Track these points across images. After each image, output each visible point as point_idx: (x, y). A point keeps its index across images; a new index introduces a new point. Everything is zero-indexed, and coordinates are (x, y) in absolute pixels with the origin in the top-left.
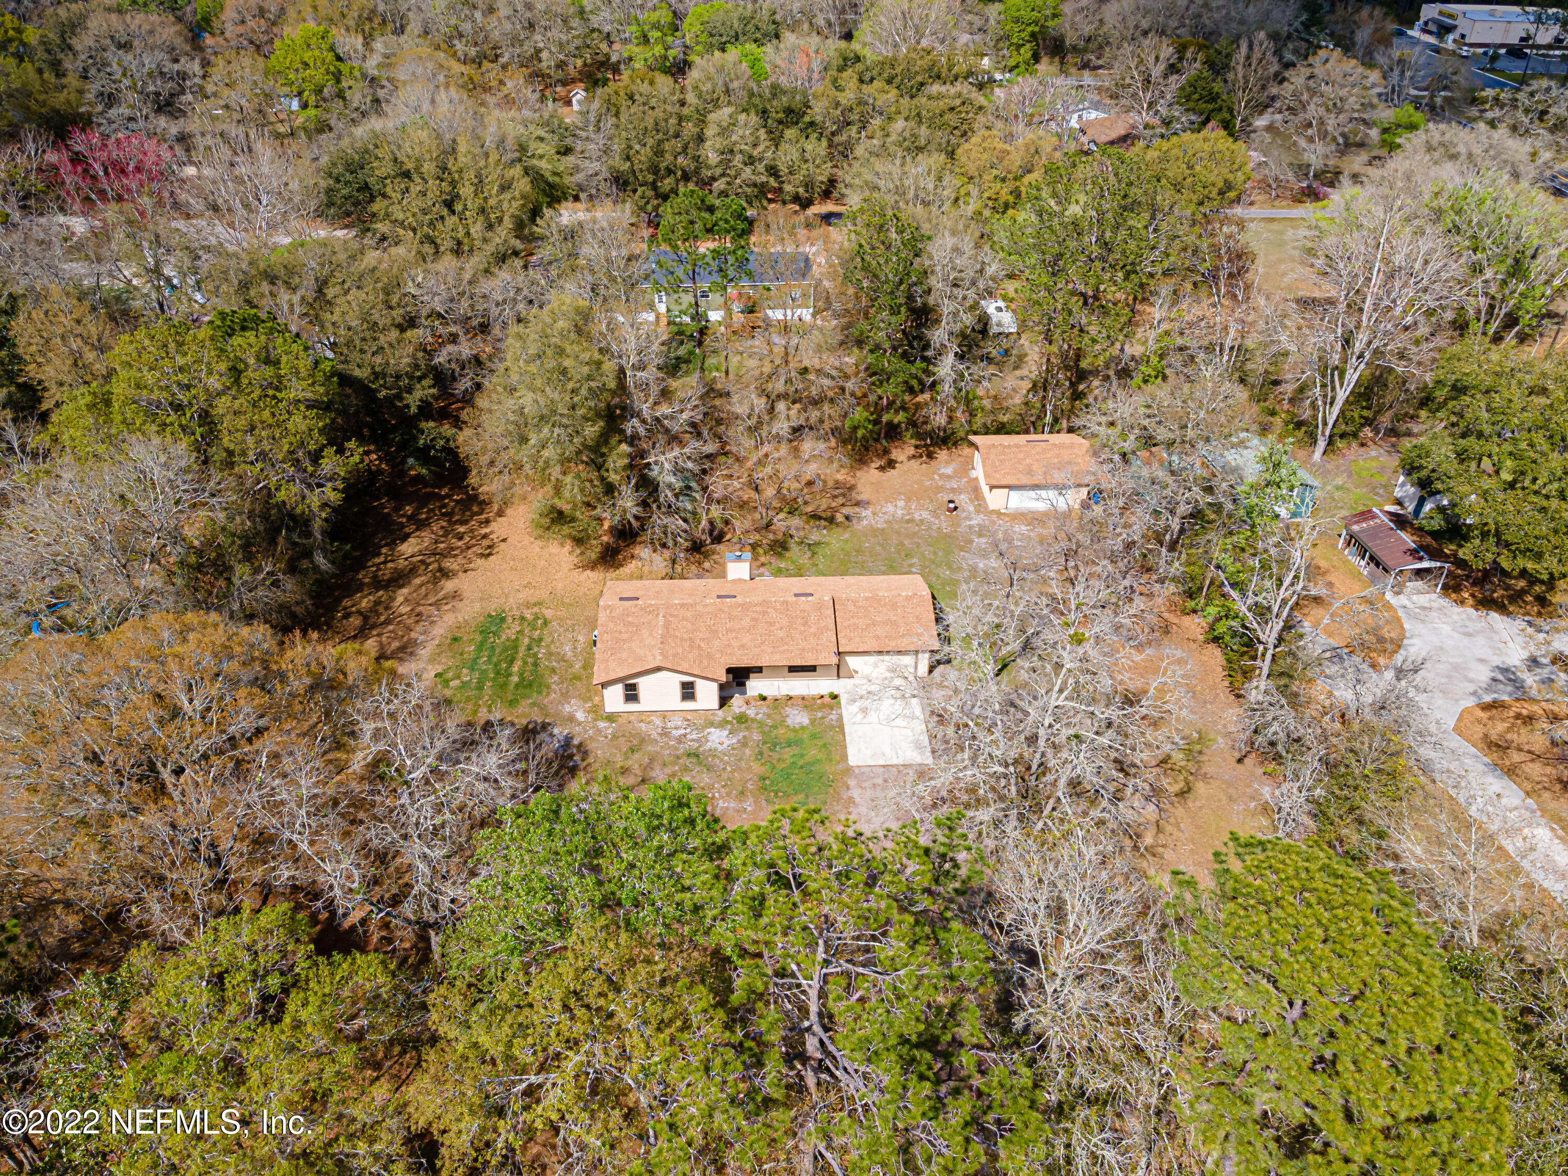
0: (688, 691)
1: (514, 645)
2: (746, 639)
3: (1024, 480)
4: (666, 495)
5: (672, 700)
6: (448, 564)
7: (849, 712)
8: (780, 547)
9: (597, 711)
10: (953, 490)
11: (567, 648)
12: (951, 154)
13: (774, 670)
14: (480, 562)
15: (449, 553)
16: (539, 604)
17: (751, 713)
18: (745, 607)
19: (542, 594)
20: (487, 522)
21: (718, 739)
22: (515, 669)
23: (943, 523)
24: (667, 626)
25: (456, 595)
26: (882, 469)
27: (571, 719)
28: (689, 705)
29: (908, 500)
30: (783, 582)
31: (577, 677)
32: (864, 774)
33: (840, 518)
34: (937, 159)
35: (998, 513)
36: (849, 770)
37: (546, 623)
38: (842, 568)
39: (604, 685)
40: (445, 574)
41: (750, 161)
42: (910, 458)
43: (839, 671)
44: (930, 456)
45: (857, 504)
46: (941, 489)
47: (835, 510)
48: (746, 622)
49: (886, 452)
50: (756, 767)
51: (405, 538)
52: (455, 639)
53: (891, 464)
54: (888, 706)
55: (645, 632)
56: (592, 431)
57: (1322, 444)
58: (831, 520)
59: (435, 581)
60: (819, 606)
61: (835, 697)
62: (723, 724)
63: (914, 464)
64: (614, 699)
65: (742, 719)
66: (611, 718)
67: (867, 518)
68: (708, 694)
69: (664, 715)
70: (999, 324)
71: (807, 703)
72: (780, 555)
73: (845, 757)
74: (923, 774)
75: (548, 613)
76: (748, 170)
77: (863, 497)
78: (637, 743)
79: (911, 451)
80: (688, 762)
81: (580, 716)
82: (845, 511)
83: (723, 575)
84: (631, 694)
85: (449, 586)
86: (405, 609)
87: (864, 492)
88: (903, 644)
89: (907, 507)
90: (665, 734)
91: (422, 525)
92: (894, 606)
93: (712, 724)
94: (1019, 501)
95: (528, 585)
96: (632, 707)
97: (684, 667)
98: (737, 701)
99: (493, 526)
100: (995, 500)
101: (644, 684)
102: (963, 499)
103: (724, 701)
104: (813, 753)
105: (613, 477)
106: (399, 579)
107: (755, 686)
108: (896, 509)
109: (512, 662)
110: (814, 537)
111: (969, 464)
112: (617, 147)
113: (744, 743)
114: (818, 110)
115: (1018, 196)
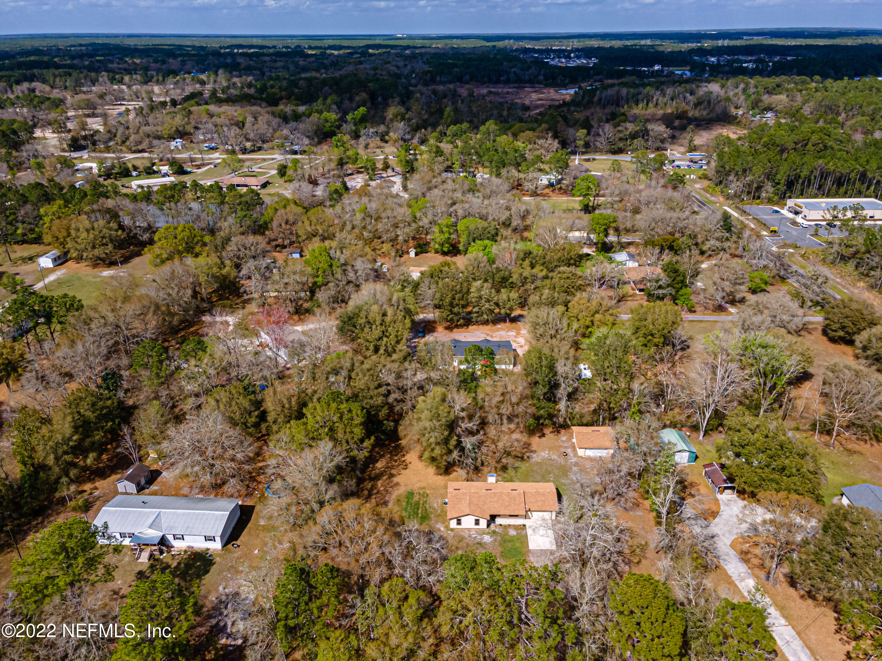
0: (477, 522)
1: (418, 503)
2: (496, 505)
3: (591, 446)
4: (467, 451)
5: (472, 525)
6: (394, 472)
7: (529, 532)
8: (504, 468)
9: (447, 527)
10: (566, 447)
11: (435, 505)
12: (566, 304)
13: (504, 516)
14: (403, 472)
15: (392, 468)
16: (424, 488)
17: (497, 530)
18: (495, 494)
19: (423, 484)
20: (404, 455)
21: (487, 539)
22: (420, 512)
23: (561, 460)
24: (470, 500)
25: (397, 484)
26: (540, 437)
27: (439, 530)
28: (477, 527)
29: (549, 450)
30: (507, 484)
31: (439, 515)
32: (535, 553)
33: (525, 457)
34: (561, 308)
35: (581, 457)
36: (529, 551)
37: (427, 495)
38: (526, 479)
39: (451, 519)
40: (392, 476)
41: (488, 301)
42: (552, 432)
43: (526, 517)
44: (559, 432)
45: (532, 452)
46: (560, 446)
47: (524, 454)
48: (495, 499)
49: (542, 430)
50: (500, 549)
51: (377, 461)
52: (398, 500)
53: (543, 435)
54: (542, 531)
55: (463, 502)
56: (446, 433)
57: (702, 434)
58: (522, 458)
59: (389, 478)
60: (519, 494)
61: (524, 526)
62: (488, 534)
63: (552, 435)
64: (453, 524)
65: (494, 532)
66: (452, 530)
67: (536, 458)
68: (483, 523)
69: (469, 530)
70: (585, 375)
71: (516, 527)
72: (504, 472)
73: (528, 546)
74: (552, 553)
75: (428, 492)
76: (487, 304)
77: (533, 449)
78: (461, 539)
79: (551, 430)
80: (478, 546)
81: (442, 529)
82: (527, 454)
83: (486, 480)
84: (459, 522)
85: (395, 480)
86: (382, 489)
87: (534, 447)
88: (547, 509)
89: (549, 454)
90: (470, 536)
91: (382, 456)
92: (543, 495)
93: (484, 534)
94: (590, 453)
95: (420, 481)
96: (459, 527)
97: (476, 514)
98: (492, 526)
99: (406, 458)
100: (581, 452)
101: (463, 519)
102: (569, 451)
103: (488, 526)
104: (518, 545)
105: (451, 447)
106: (378, 477)
107: (498, 521)
108: (544, 454)
109: (418, 509)
110: (516, 465)
111: (571, 437)
112: (438, 295)
113: (495, 540)
114: (515, 278)
115: (593, 324)
